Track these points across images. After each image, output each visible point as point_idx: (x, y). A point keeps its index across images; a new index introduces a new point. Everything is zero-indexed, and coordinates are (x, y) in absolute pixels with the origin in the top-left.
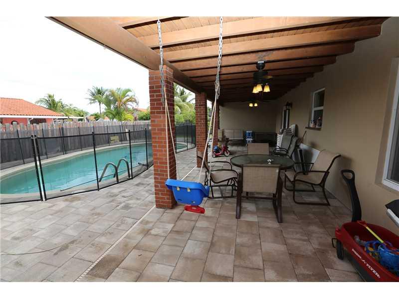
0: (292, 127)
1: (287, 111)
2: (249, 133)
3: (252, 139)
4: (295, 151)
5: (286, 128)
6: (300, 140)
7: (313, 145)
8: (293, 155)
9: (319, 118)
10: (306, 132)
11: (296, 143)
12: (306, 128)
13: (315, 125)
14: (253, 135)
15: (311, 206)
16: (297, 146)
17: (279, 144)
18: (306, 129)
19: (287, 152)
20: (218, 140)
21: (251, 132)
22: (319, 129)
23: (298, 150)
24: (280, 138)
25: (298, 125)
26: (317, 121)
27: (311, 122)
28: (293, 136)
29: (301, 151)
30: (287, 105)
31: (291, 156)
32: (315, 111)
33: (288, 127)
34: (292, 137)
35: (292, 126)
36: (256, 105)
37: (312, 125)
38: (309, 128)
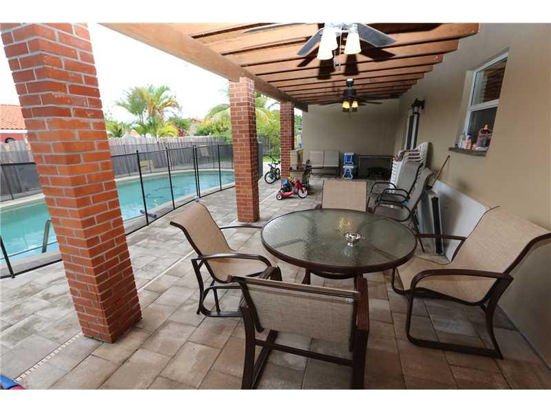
0: (422, 147)
1: (416, 116)
2: (349, 157)
3: (352, 167)
4: (423, 197)
5: (412, 148)
6: (436, 175)
7: (464, 188)
8: (419, 206)
9: (486, 128)
10: (449, 156)
11: (428, 180)
12: (451, 149)
13: (474, 142)
14: (355, 159)
15: (451, 357)
16: (428, 187)
17: (394, 179)
18: (450, 153)
19: (408, 198)
20: (291, 168)
21: (352, 154)
22: (482, 154)
23: (430, 197)
24: (397, 167)
25: (433, 143)
26: (480, 134)
27: (462, 137)
28: (422, 165)
29: (435, 200)
30: (413, 106)
31: (415, 207)
32: (474, 113)
33: (415, 147)
34: (420, 167)
35: (422, 145)
36: (355, 105)
37: (464, 144)
38: (456, 149)
